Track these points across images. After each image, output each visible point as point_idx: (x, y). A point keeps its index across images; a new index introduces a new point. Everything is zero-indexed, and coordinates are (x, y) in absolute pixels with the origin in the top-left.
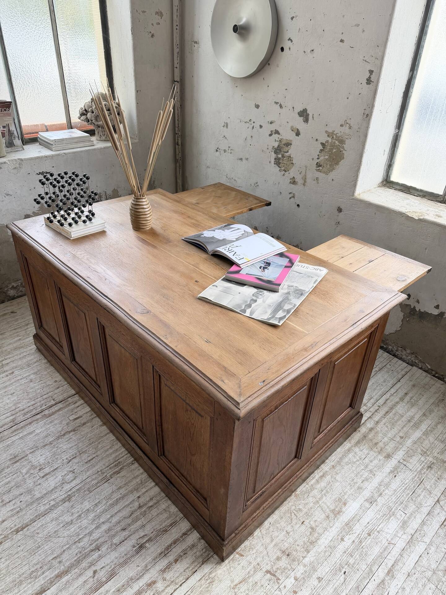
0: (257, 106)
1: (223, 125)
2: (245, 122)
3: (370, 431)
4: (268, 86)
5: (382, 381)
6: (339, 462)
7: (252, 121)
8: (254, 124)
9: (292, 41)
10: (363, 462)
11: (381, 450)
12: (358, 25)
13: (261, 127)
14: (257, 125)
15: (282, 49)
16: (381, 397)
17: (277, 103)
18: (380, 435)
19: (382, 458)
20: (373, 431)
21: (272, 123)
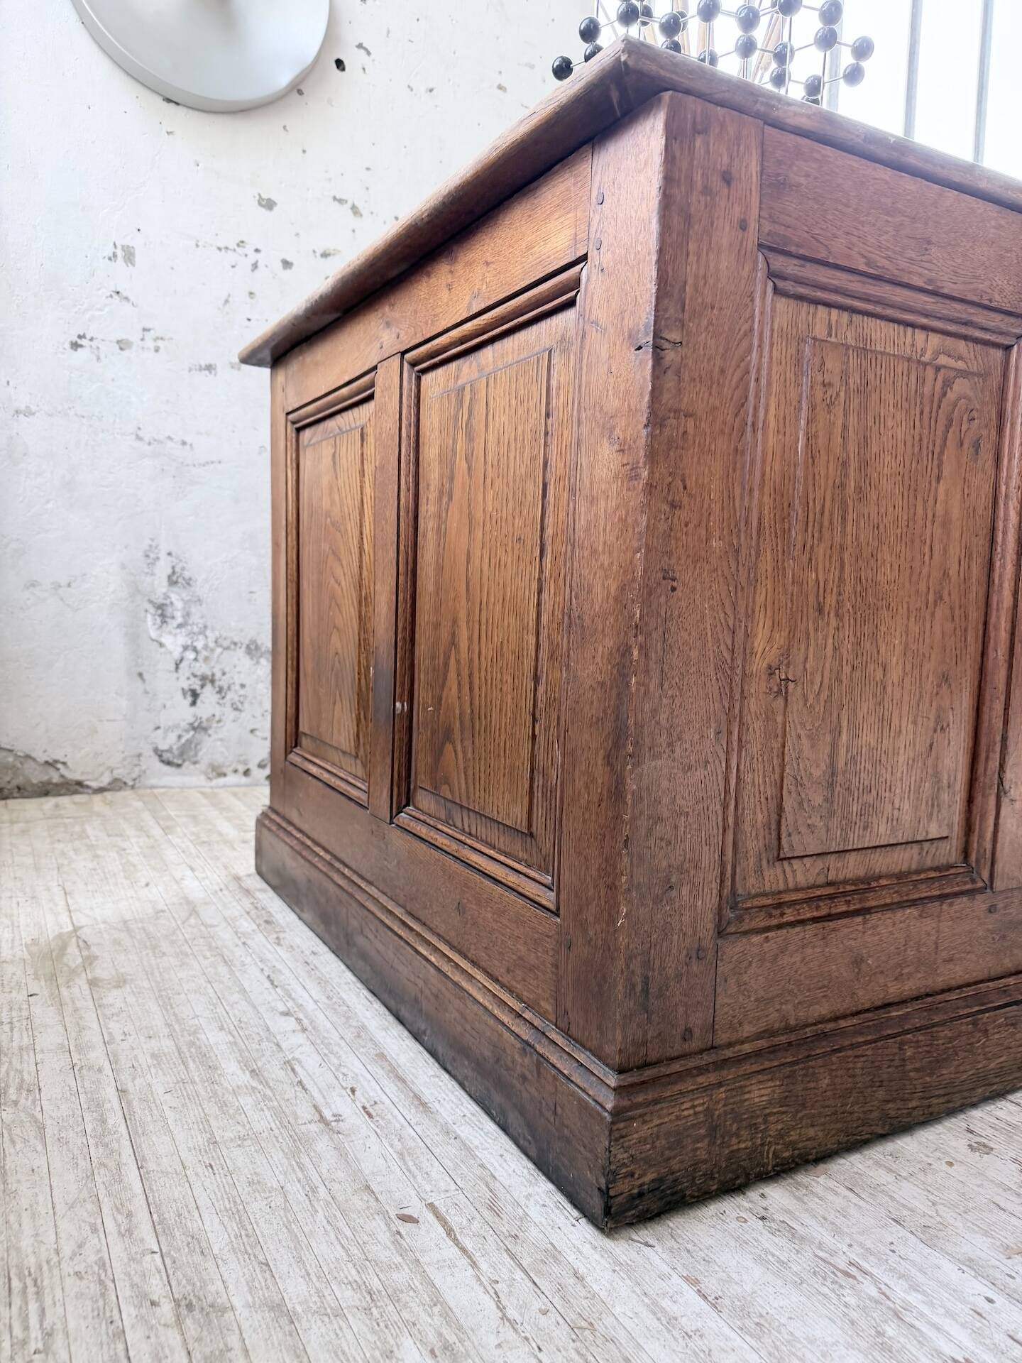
0: (269, 205)
1: (109, 251)
2: (219, 249)
4: (304, 151)
7: (249, 249)
8: (258, 256)
9: (369, 53)
12: (532, 67)
13: (287, 264)
14: (271, 259)
15: (340, 64)
17: (341, 201)
21: (329, 255)
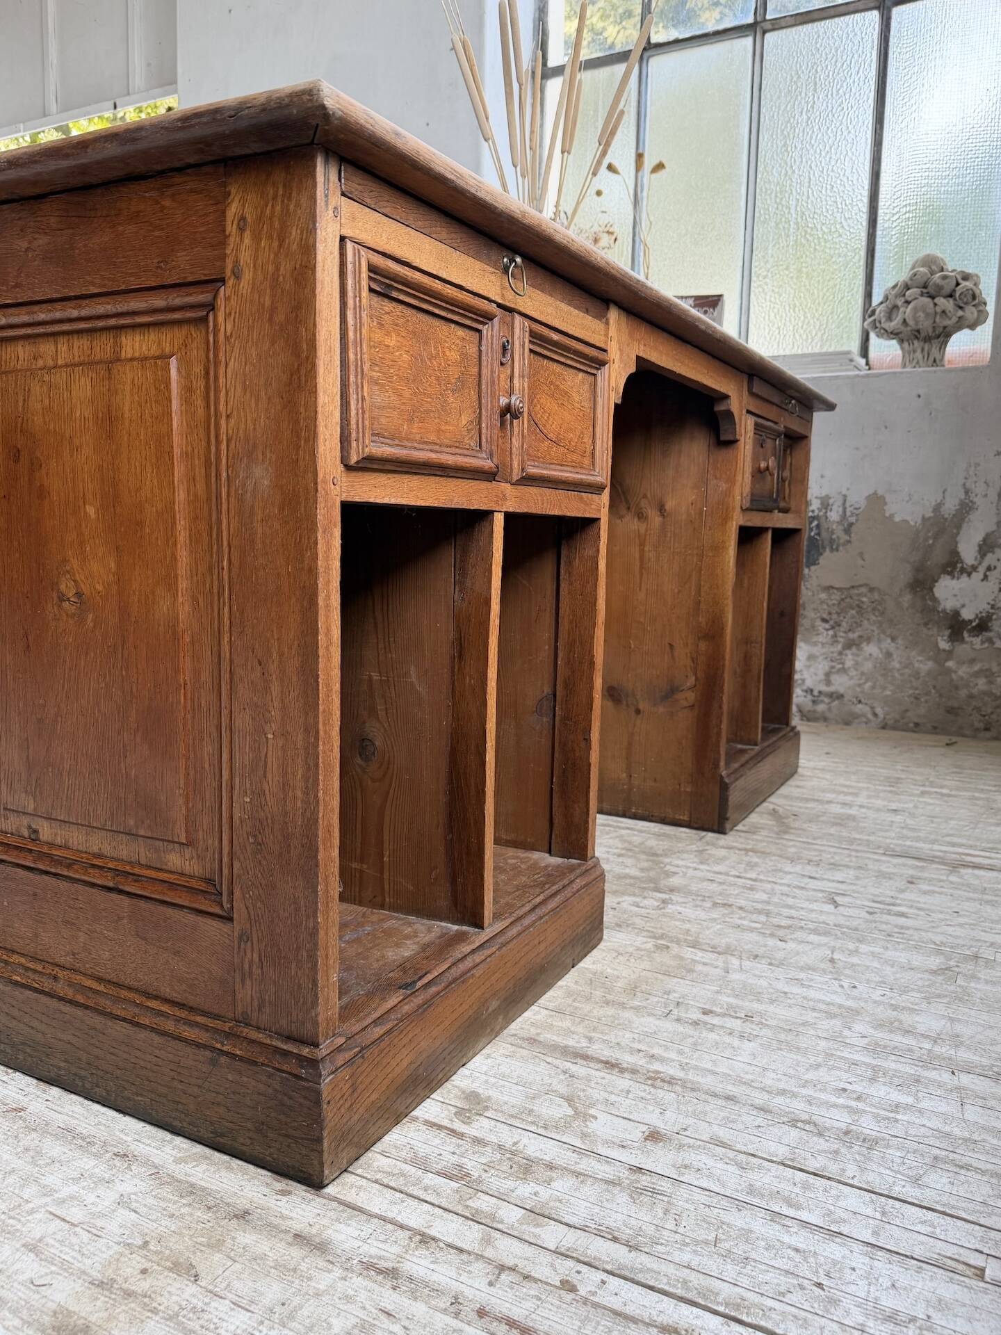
3: (297, 1236)
5: (889, 1302)
6: (43, 1128)
10: (32, 1212)
11: (129, 1294)
16: (680, 1292)
18: (273, 1291)
19: (59, 1297)
20: (296, 1252)
